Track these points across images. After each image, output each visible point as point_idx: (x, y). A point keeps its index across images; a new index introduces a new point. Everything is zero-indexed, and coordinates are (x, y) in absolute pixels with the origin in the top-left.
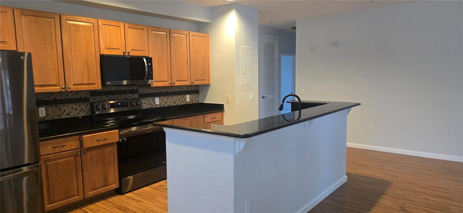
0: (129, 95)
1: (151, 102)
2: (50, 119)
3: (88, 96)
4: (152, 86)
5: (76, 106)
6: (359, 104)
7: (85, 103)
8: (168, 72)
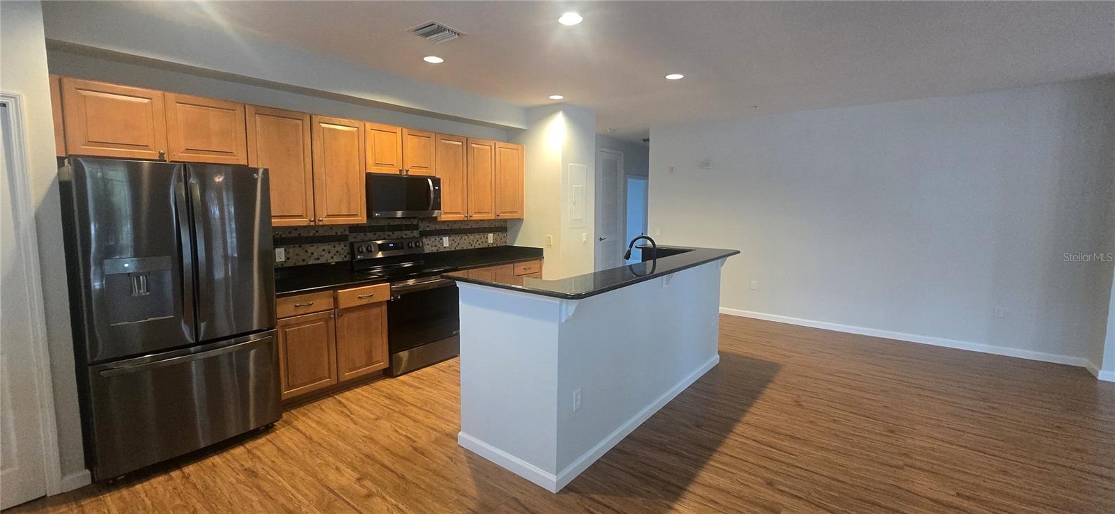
0: (406, 232)
1: (437, 243)
2: (292, 265)
3: (347, 233)
4: (439, 219)
5: (329, 247)
6: (739, 252)
7: (342, 243)
8: (463, 200)
